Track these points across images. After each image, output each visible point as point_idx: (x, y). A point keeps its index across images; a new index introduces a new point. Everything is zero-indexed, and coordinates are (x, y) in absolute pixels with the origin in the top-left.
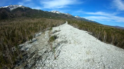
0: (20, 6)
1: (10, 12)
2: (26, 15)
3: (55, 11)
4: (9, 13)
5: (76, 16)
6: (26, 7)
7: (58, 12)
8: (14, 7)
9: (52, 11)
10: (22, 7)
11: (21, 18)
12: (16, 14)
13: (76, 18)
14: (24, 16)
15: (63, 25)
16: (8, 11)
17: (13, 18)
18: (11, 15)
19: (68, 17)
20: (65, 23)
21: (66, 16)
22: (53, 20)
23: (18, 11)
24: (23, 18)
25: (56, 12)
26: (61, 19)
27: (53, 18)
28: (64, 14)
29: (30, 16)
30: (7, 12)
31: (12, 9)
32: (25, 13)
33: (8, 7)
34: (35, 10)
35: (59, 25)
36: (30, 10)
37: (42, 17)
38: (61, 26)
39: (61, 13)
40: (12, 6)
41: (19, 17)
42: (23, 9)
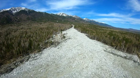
0: (23, 8)
1: (13, 15)
2: (32, 19)
3: (61, 14)
4: (13, 17)
5: (84, 19)
6: (30, 10)
7: (64, 14)
8: (16, 9)
9: (58, 14)
10: (25, 10)
11: (27, 22)
12: (20, 18)
13: (84, 21)
14: (29, 20)
15: (69, 29)
16: (11, 14)
17: (18, 22)
18: (15, 19)
19: (76, 20)
20: (71, 27)
21: (74, 19)
22: (60, 24)
23: (22, 14)
24: (29, 22)
25: (63, 14)
26: (68, 23)
27: (60, 21)
28: (71, 17)
29: (36, 20)
30: (11, 16)
31: (15, 12)
32: (29, 16)
33: (10, 10)
34: (39, 13)
35: (66, 30)
36: (35, 13)
37: (49, 21)
38: (67, 30)
39: (69, 16)
40: (15, 8)
41: (24, 21)
42: (26, 12)
